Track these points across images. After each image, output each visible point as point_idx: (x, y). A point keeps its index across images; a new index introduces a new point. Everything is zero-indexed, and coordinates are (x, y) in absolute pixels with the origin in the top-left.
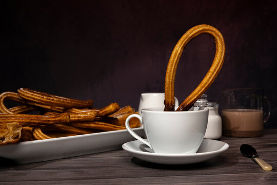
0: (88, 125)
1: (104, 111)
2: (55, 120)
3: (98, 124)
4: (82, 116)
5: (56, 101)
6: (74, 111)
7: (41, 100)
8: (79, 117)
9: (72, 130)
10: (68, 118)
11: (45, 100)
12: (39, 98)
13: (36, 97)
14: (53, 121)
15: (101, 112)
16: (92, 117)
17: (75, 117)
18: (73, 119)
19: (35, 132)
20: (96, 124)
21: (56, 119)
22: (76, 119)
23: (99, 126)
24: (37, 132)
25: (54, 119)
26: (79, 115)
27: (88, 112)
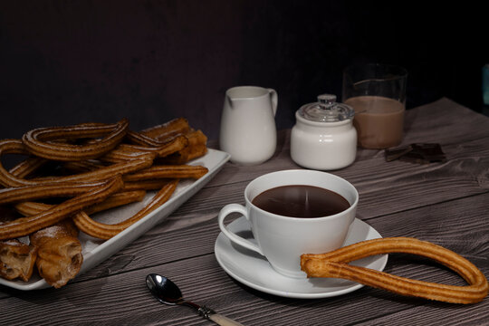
0: (141, 175)
1: (166, 150)
3: (157, 171)
4: (134, 164)
6: (117, 157)
7: (74, 157)
8: (129, 168)
11: (79, 155)
12: (70, 154)
13: (64, 154)
15: (161, 152)
16: (149, 163)
17: (123, 169)
19: (78, 220)
20: (154, 171)
21: (107, 193)
23: (158, 173)
24: (81, 219)
26: (129, 165)
27: (141, 156)
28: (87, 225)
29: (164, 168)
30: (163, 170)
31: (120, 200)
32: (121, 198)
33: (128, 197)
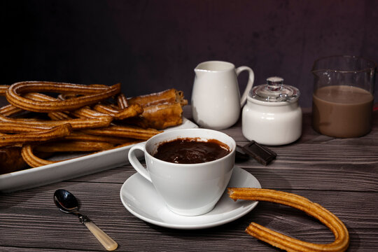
0: (100, 132)
1: (122, 114)
2: (49, 137)
3: (115, 130)
4: (92, 122)
5: (54, 106)
6: (83, 114)
8: (87, 124)
9: (81, 138)
10: (67, 130)
14: (45, 137)
15: (119, 115)
16: (106, 123)
17: (81, 124)
18: (80, 126)
20: (113, 130)
21: (50, 135)
22: (84, 126)
23: (117, 132)
24: (25, 153)
25: (46, 135)
26: (88, 122)
27: (99, 117)
28: (27, 157)
29: (123, 129)
30: (122, 131)
31: (80, 147)
32: (82, 146)
33: (90, 146)
